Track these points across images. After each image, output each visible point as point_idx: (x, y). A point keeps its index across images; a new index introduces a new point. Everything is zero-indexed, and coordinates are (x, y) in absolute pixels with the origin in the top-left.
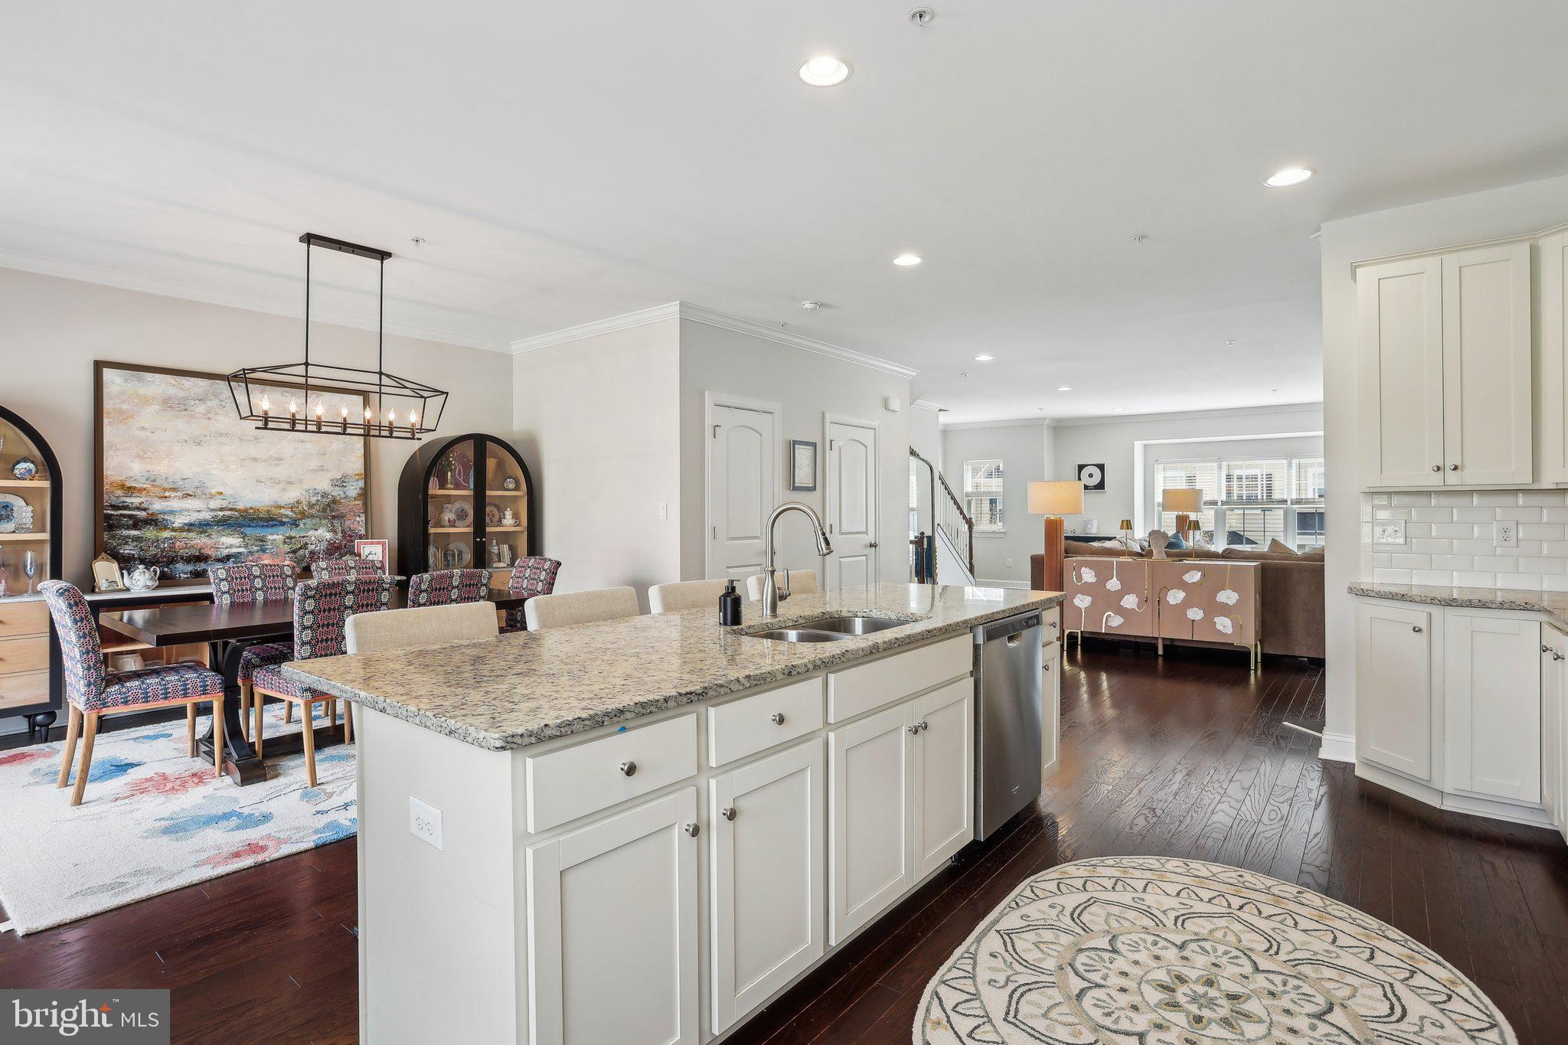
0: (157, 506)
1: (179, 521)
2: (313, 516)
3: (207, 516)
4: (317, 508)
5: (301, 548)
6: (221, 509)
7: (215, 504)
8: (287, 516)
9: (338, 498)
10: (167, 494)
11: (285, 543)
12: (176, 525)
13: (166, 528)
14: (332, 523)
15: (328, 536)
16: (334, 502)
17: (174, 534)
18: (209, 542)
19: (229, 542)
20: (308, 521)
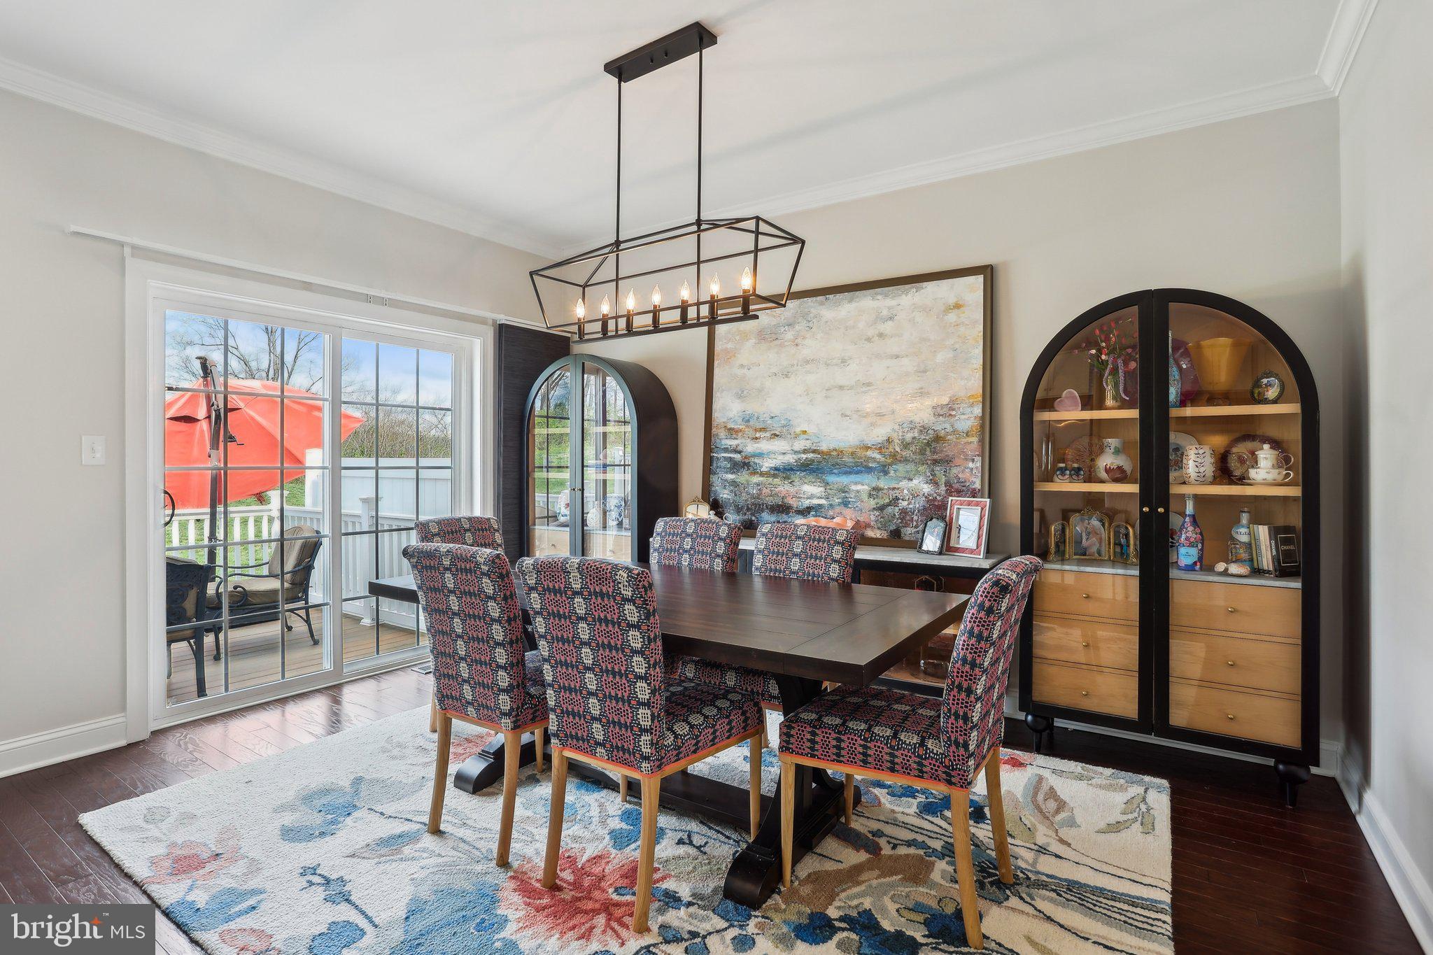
0: (751, 448)
1: (766, 465)
2: (906, 460)
3: (790, 459)
4: (913, 448)
5: (889, 504)
6: (805, 451)
7: (800, 445)
8: (874, 459)
9: (942, 433)
10: (758, 435)
11: (870, 496)
12: (764, 469)
13: (754, 473)
14: (933, 471)
15: (927, 489)
16: (938, 438)
17: (761, 479)
18: (792, 490)
19: (810, 491)
20: (901, 468)
